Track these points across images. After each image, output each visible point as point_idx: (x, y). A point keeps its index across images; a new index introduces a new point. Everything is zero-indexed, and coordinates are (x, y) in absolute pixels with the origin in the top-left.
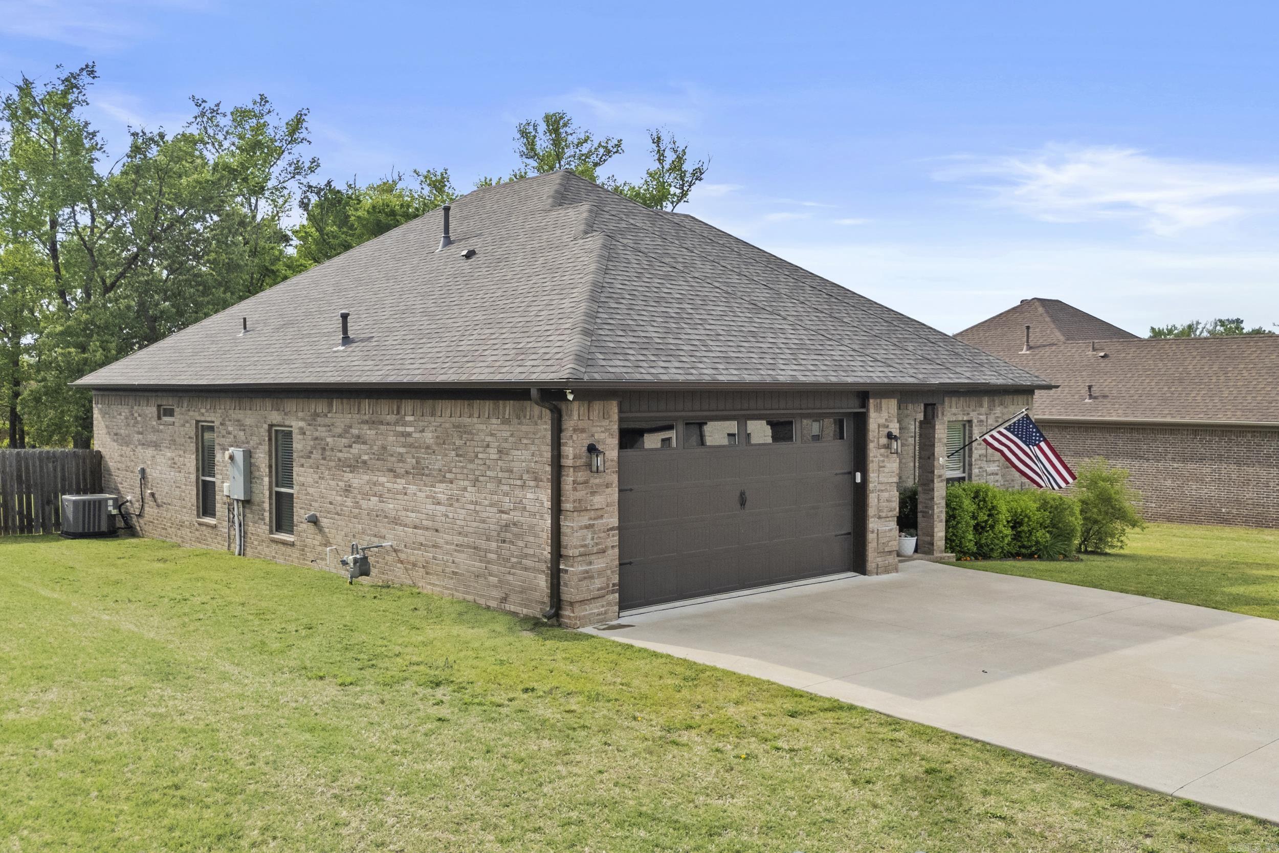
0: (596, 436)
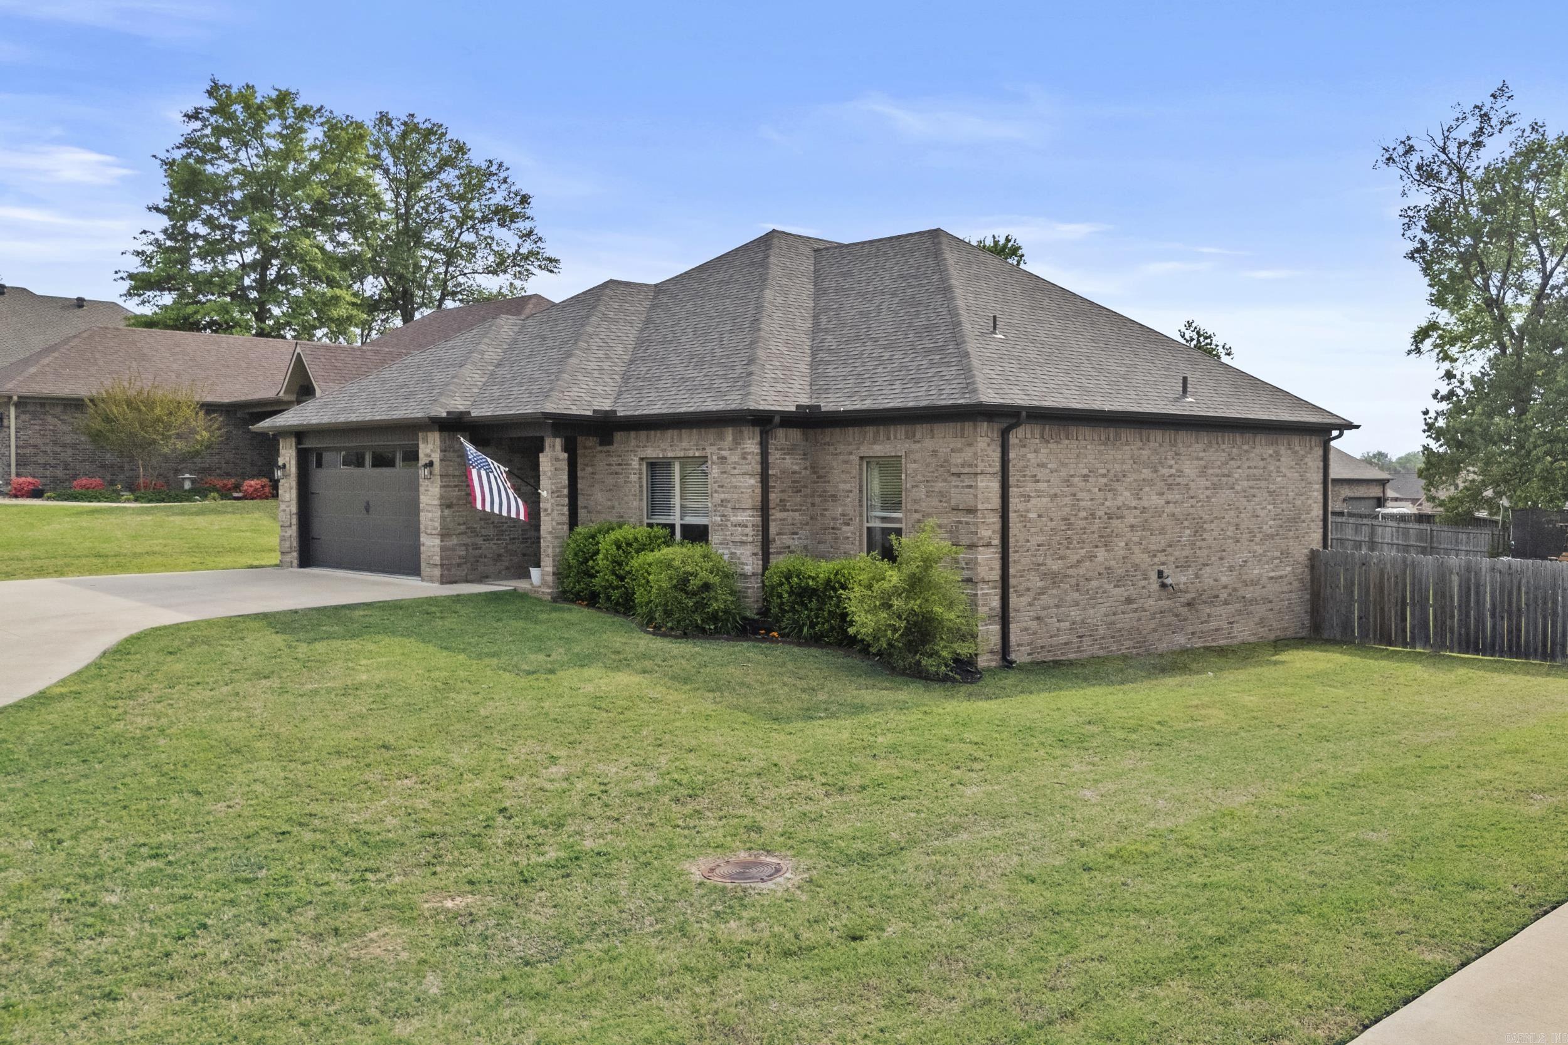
0: (287, 459)
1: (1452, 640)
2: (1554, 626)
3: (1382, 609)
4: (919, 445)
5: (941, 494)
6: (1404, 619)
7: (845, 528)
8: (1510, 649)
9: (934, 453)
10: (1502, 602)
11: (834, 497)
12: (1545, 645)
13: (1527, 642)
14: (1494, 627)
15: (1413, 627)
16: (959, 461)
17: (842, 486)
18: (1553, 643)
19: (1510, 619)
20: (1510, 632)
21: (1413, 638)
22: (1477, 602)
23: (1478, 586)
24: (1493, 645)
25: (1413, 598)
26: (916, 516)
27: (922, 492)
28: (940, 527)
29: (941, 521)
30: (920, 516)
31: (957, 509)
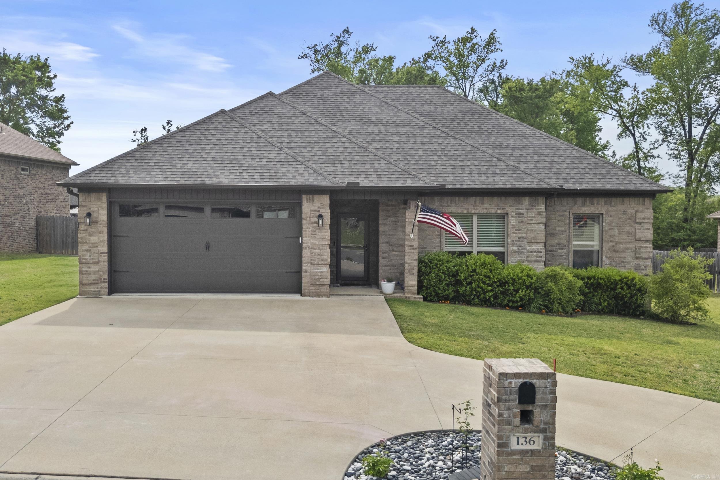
0: (92, 209)
5: (629, 233)
9: (625, 212)
26: (611, 244)
27: (616, 232)
28: (627, 249)
29: (628, 246)
30: (614, 244)
31: (639, 240)
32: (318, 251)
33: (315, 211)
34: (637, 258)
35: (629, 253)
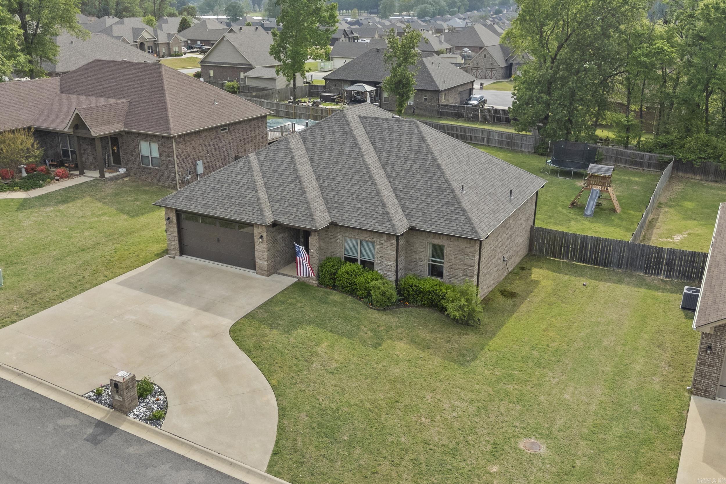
1: (576, 258)
2: (609, 257)
3: (554, 247)
4: (452, 243)
5: (460, 259)
6: (561, 251)
7: (420, 262)
8: (594, 262)
9: (458, 246)
10: (594, 249)
11: (416, 252)
12: (605, 263)
13: (600, 261)
14: (590, 256)
15: (564, 253)
16: (469, 251)
17: (419, 249)
18: (608, 262)
19: (595, 254)
20: (595, 258)
21: (563, 256)
22: (586, 248)
23: (586, 244)
24: (589, 261)
25: (565, 245)
26: (450, 264)
27: (453, 257)
28: (459, 269)
29: (459, 267)
30: (451, 264)
31: (466, 265)
32: (262, 253)
33: (259, 233)
34: (465, 275)
35: (459, 271)
